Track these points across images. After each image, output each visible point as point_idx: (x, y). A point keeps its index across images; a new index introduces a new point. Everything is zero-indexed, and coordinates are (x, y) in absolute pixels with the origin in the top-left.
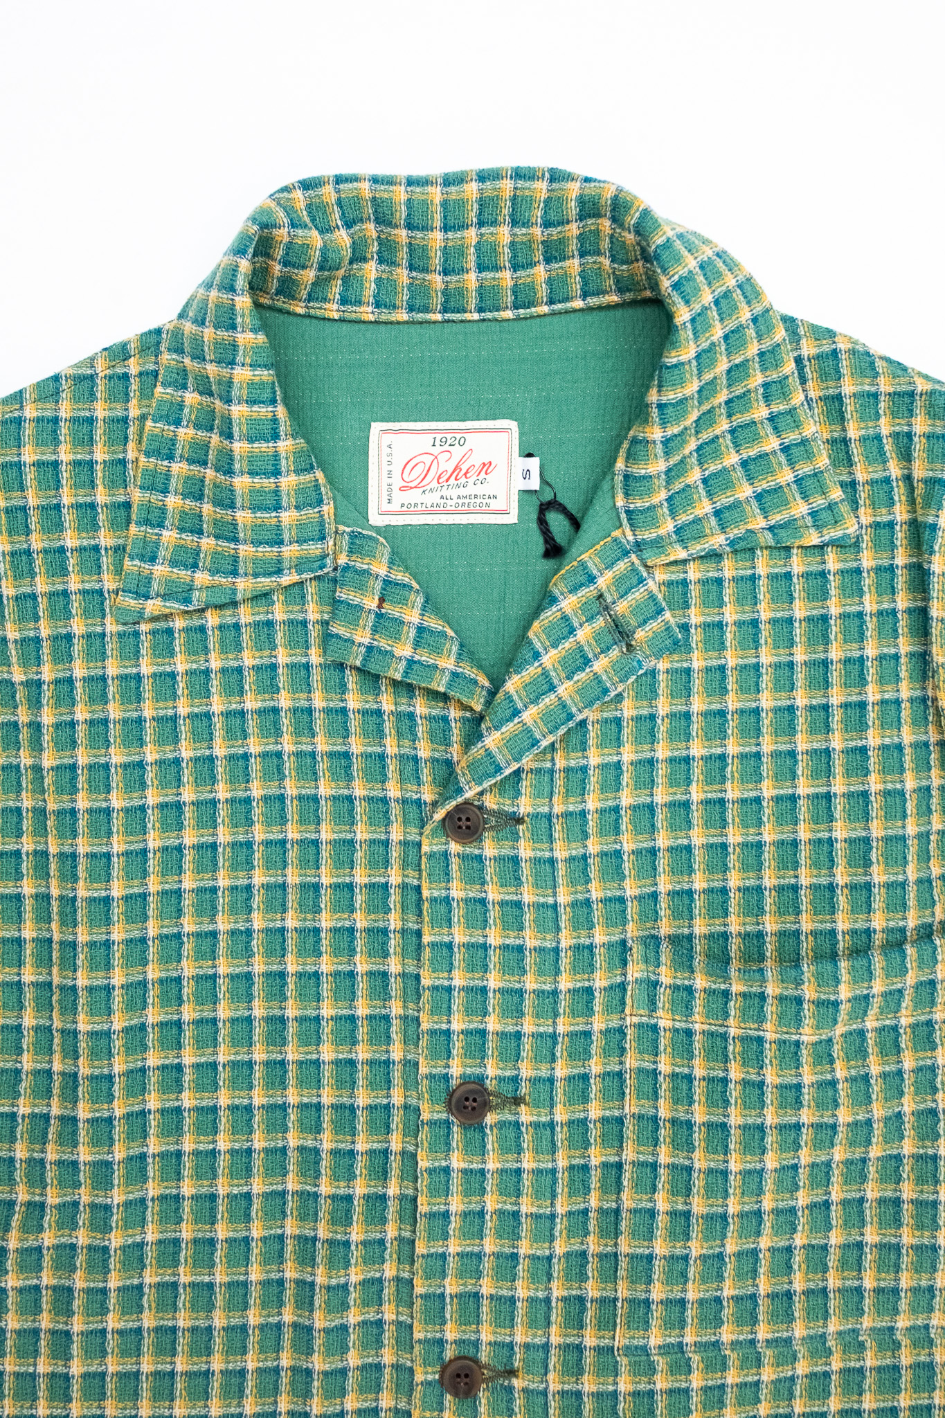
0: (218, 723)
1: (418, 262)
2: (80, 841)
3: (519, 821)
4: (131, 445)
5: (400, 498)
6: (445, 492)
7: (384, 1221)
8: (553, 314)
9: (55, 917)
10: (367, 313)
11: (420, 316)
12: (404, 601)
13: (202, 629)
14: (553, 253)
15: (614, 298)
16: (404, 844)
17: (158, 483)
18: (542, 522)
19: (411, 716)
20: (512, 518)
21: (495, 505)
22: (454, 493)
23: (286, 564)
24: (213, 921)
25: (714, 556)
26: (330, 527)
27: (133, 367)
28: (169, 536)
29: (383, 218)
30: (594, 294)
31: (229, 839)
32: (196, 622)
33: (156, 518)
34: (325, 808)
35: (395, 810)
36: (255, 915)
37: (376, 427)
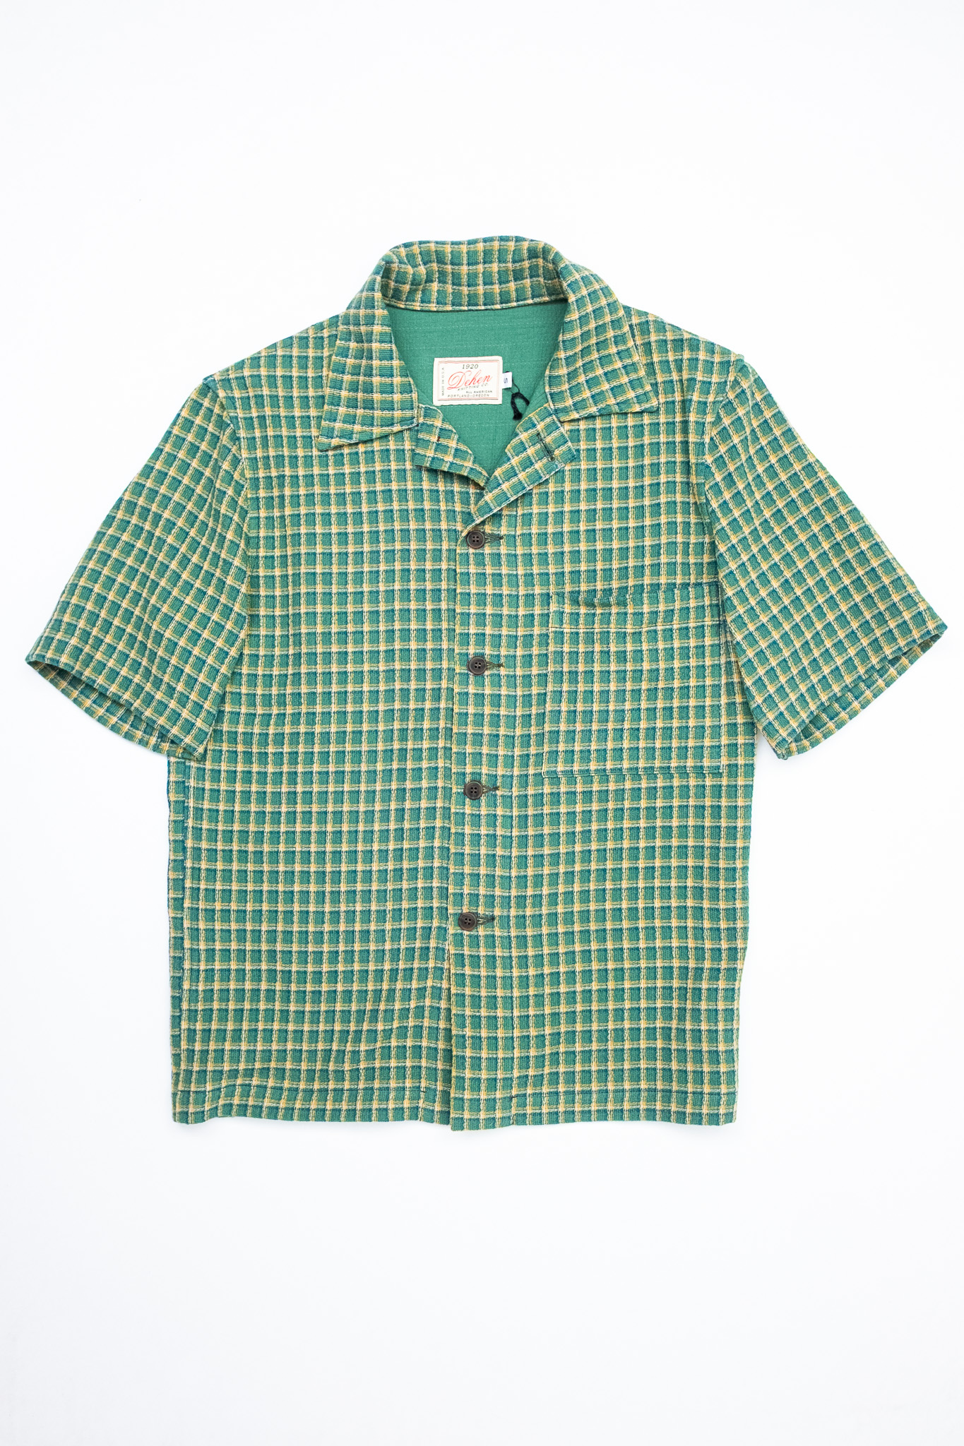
0: (364, 496)
1: (457, 281)
2: (302, 547)
3: (501, 538)
4: (325, 369)
5: (447, 392)
6: (468, 390)
7: (438, 719)
8: (519, 306)
9: (290, 584)
10: (433, 307)
11: (457, 308)
12: (449, 437)
13: (357, 453)
14: (518, 276)
15: (547, 299)
16: (449, 550)
17: (337, 385)
18: (513, 403)
19: (452, 492)
20: (499, 402)
21: (491, 395)
22: (472, 390)
23: (395, 421)
24: (361, 587)
25: (591, 417)
26: (416, 404)
27: (326, 333)
28: (342, 410)
29: (441, 261)
30: (538, 297)
31: (369, 549)
32: (354, 450)
33: (336, 401)
34: (413, 535)
35: (444, 534)
36: (380, 584)
37: (437, 360)
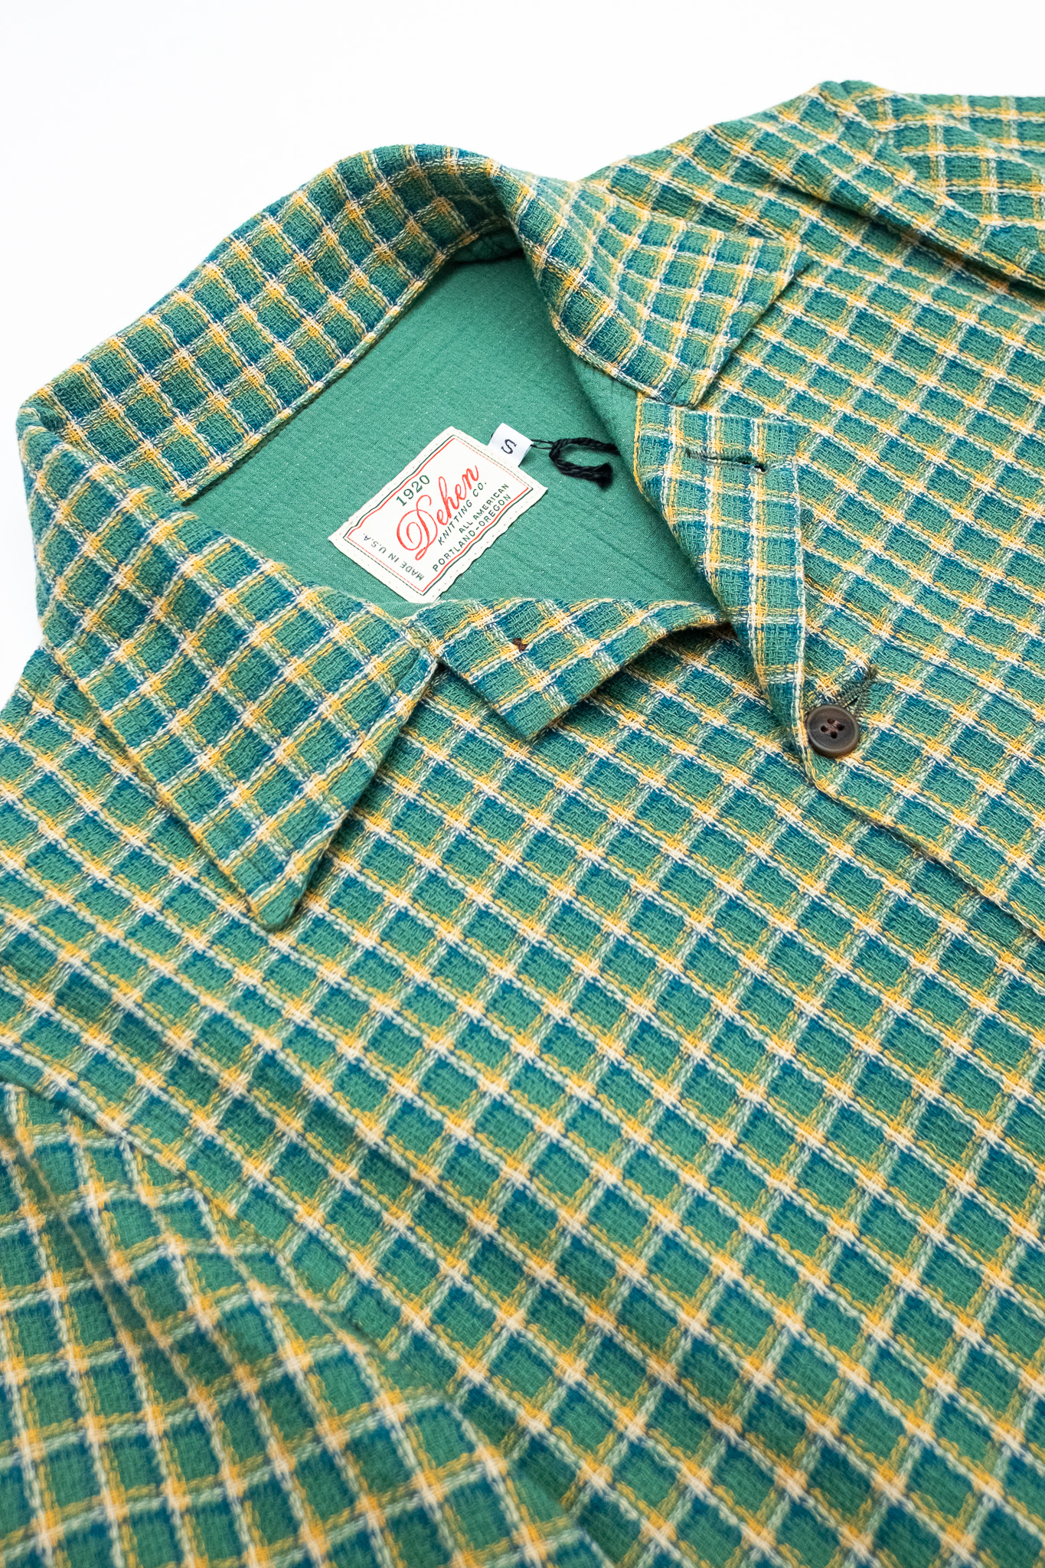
0: (500, 908)
1: (222, 373)
2: (506, 1170)
3: (871, 674)
4: (114, 761)
5: (425, 566)
6: (458, 525)
8: (382, 336)
9: (580, 1302)
10: (219, 465)
11: (270, 425)
12: (537, 619)
13: (381, 846)
14: (332, 275)
15: (418, 285)
18: (568, 469)
19: (667, 703)
20: (539, 490)
21: (513, 492)
22: (468, 516)
24: (740, 1102)
26: (395, 623)
28: (240, 796)
30: (399, 292)
31: (650, 1002)
32: (366, 848)
33: (208, 793)
34: (699, 864)
35: (761, 792)
36: (771, 1045)
37: (337, 538)
